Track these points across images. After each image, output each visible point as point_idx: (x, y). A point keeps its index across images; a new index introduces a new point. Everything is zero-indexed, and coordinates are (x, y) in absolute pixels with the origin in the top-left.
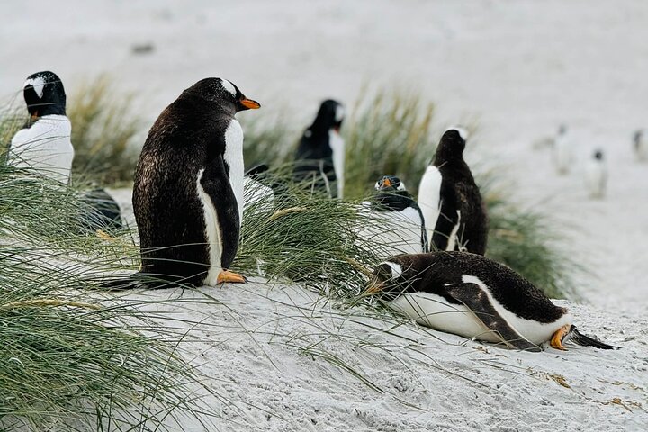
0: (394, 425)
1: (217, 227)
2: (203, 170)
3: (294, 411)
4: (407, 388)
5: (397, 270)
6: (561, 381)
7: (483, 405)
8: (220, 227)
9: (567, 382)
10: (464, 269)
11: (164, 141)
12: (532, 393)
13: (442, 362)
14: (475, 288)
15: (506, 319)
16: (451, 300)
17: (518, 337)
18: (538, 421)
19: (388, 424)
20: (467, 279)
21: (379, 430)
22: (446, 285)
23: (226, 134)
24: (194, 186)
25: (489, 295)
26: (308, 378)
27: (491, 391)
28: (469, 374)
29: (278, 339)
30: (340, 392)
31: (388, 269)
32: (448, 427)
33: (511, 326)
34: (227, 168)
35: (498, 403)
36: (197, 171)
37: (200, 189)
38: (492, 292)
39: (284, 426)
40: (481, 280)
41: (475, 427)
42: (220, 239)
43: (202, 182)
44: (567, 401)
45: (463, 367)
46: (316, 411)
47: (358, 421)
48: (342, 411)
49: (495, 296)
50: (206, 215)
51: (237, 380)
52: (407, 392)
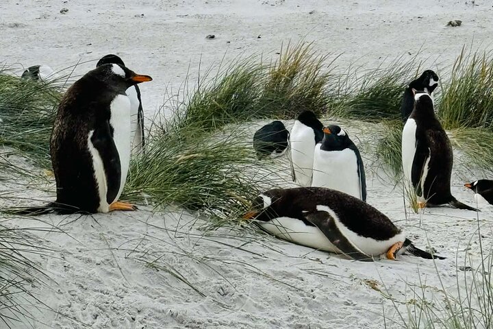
0: (198, 323)
1: (103, 172)
2: (93, 131)
3: (119, 311)
4: (227, 293)
5: (267, 201)
6: (373, 285)
7: (292, 305)
8: (106, 172)
9: (379, 287)
10: (318, 200)
11: (66, 109)
12: (340, 295)
13: (273, 272)
14: (326, 214)
15: (347, 238)
16: (307, 223)
17: (356, 251)
18: (336, 318)
19: (194, 322)
20: (320, 208)
21: (186, 327)
22: (304, 212)
23: (111, 105)
24: (86, 143)
25: (337, 220)
26: (148, 285)
27: (305, 294)
28: (293, 281)
29: (134, 255)
30: (169, 296)
31: (261, 201)
32: (246, 325)
33: (351, 242)
34: (112, 130)
35: (305, 304)
36: (88, 132)
37: (90, 146)
38: (339, 217)
39: (104, 323)
40: (331, 208)
41: (274, 323)
42: (105, 181)
43: (92, 139)
44: (370, 301)
45: (289, 275)
46: (139, 311)
47: (171, 319)
48: (160, 312)
49: (342, 220)
50: (94, 164)
51: (85, 287)
52: (227, 296)
